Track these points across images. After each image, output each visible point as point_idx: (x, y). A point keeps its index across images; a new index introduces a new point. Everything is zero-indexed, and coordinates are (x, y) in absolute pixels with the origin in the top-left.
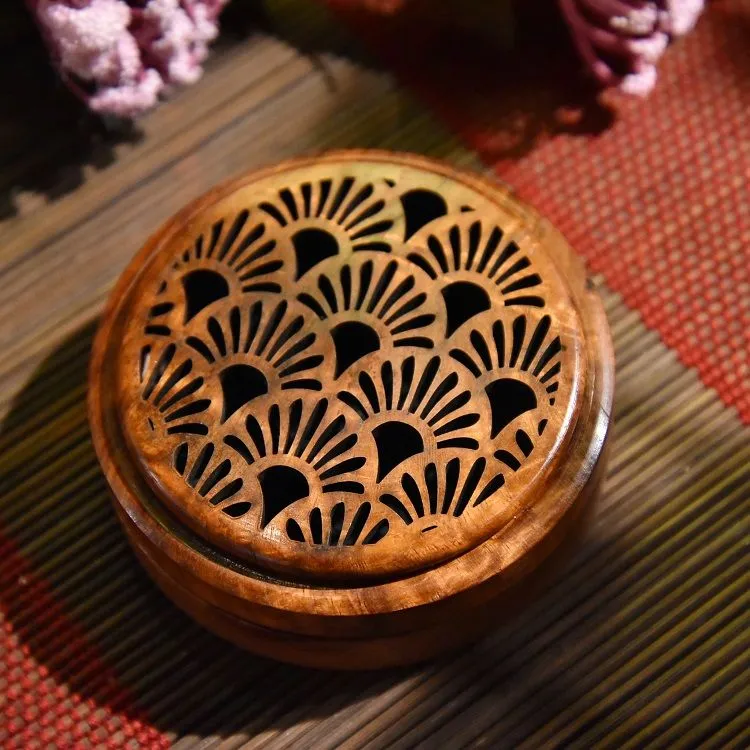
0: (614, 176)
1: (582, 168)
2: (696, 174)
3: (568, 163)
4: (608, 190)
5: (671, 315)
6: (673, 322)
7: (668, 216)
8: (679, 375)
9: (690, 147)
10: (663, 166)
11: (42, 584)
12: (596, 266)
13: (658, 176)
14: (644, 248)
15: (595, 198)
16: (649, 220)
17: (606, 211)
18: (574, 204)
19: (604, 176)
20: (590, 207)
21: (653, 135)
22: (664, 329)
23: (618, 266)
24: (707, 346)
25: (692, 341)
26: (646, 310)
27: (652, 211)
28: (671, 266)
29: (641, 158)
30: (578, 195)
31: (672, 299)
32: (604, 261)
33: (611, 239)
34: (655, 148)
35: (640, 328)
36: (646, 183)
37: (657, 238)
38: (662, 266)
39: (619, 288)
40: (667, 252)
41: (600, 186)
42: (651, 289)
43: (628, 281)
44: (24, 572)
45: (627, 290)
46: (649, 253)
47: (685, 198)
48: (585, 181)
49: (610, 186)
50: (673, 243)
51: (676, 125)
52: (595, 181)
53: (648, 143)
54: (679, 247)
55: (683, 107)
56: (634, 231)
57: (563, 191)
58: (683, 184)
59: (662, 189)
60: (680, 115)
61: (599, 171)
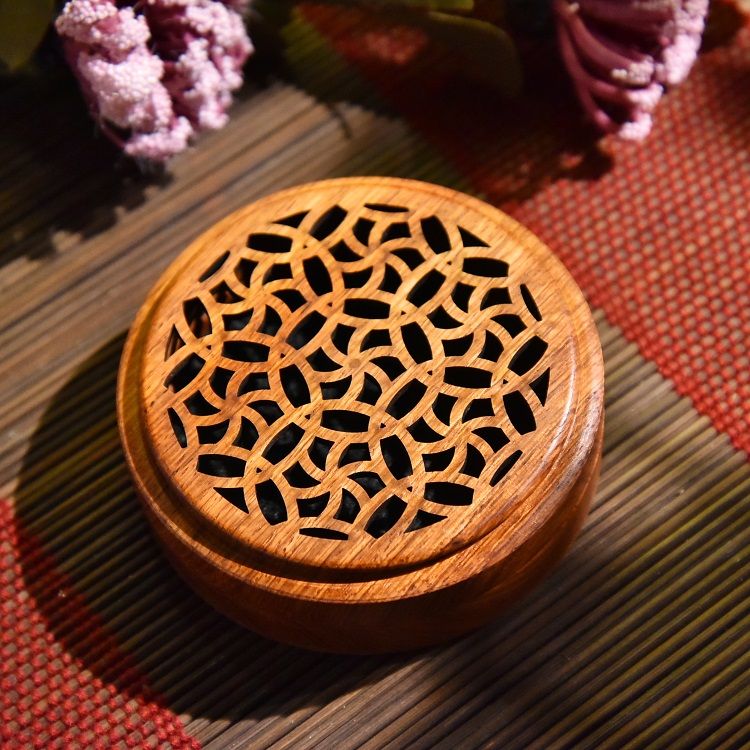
1: (584, 209)
2: (690, 216)
3: (570, 205)
4: (608, 229)
5: (667, 347)
6: (669, 353)
7: (664, 254)
8: (674, 403)
9: (685, 189)
10: (659, 208)
11: (80, 597)
12: (597, 302)
13: (655, 216)
14: (641, 284)
15: (595, 238)
16: (646, 258)
17: (606, 250)
18: (576, 242)
19: (604, 218)
20: (591, 246)
21: (649, 178)
22: (661, 360)
23: (617, 301)
24: (701, 376)
25: (687, 371)
26: (643, 342)
27: (649, 249)
28: (667, 301)
29: (639, 200)
30: (579, 235)
31: (668, 333)
32: (604, 296)
33: (611, 276)
34: (652, 191)
35: (638, 360)
36: (643, 224)
37: (654, 275)
38: (658, 301)
39: (618, 322)
40: (664, 289)
41: (601, 225)
42: (648, 322)
43: (628, 314)
44: (63, 587)
45: (625, 324)
46: (647, 289)
47: (679, 237)
48: (586, 222)
49: (610, 226)
50: (668, 280)
51: (671, 169)
52: (595, 222)
53: (645, 186)
54: (674, 284)
55: (678, 153)
56: (632, 268)
57: (565, 230)
58: (677, 225)
59: (658, 229)
60: (675, 160)
61: (599, 213)
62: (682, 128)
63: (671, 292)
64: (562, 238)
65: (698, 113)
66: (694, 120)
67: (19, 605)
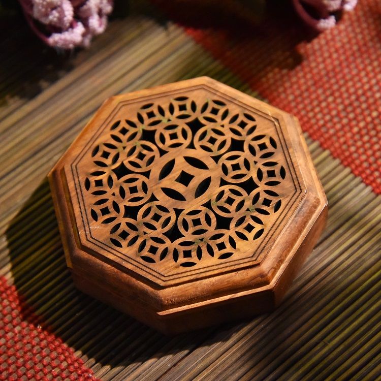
0: (330, 99)
1: (314, 96)
2: (373, 96)
3: (306, 94)
5: (367, 168)
6: (368, 172)
7: (360, 117)
8: (374, 199)
9: (368, 82)
10: (355, 93)
12: (325, 146)
13: (353, 97)
14: (349, 135)
15: (321, 111)
16: (350, 120)
17: (328, 117)
18: (311, 114)
19: (325, 100)
20: (319, 116)
21: (348, 77)
22: (364, 176)
23: (337, 145)
26: (353, 166)
27: (351, 116)
28: (364, 143)
29: (343, 89)
30: (312, 110)
31: (366, 160)
32: (329, 143)
33: (332, 131)
34: (350, 84)
35: (351, 176)
36: (347, 102)
37: (356, 130)
38: (359, 143)
39: (338, 156)
40: (362, 137)
41: (324, 104)
42: (355, 155)
43: (343, 152)
45: (342, 157)
46: (352, 137)
47: (368, 108)
48: (315, 103)
49: (328, 105)
50: (364, 131)
51: (360, 71)
52: (320, 102)
53: (346, 82)
54: (367, 134)
55: (363, 62)
56: (343, 126)
57: (304, 108)
58: (366, 101)
59: (356, 104)
60: (361, 66)
61: (322, 97)
62: (364, 49)
63: (366, 138)
64: (303, 113)
65: (372, 40)
66: (370, 44)
67: (16, 334)
